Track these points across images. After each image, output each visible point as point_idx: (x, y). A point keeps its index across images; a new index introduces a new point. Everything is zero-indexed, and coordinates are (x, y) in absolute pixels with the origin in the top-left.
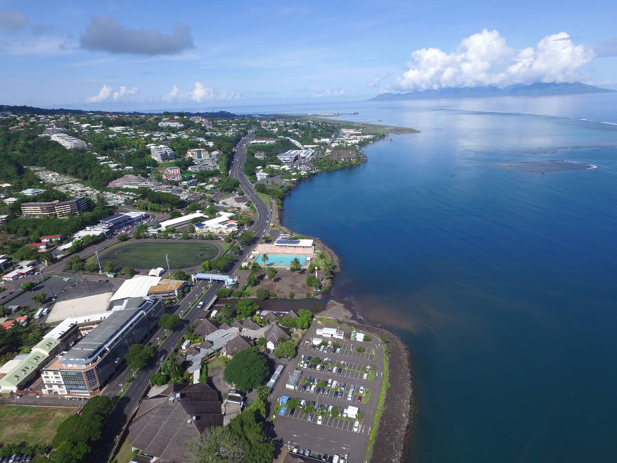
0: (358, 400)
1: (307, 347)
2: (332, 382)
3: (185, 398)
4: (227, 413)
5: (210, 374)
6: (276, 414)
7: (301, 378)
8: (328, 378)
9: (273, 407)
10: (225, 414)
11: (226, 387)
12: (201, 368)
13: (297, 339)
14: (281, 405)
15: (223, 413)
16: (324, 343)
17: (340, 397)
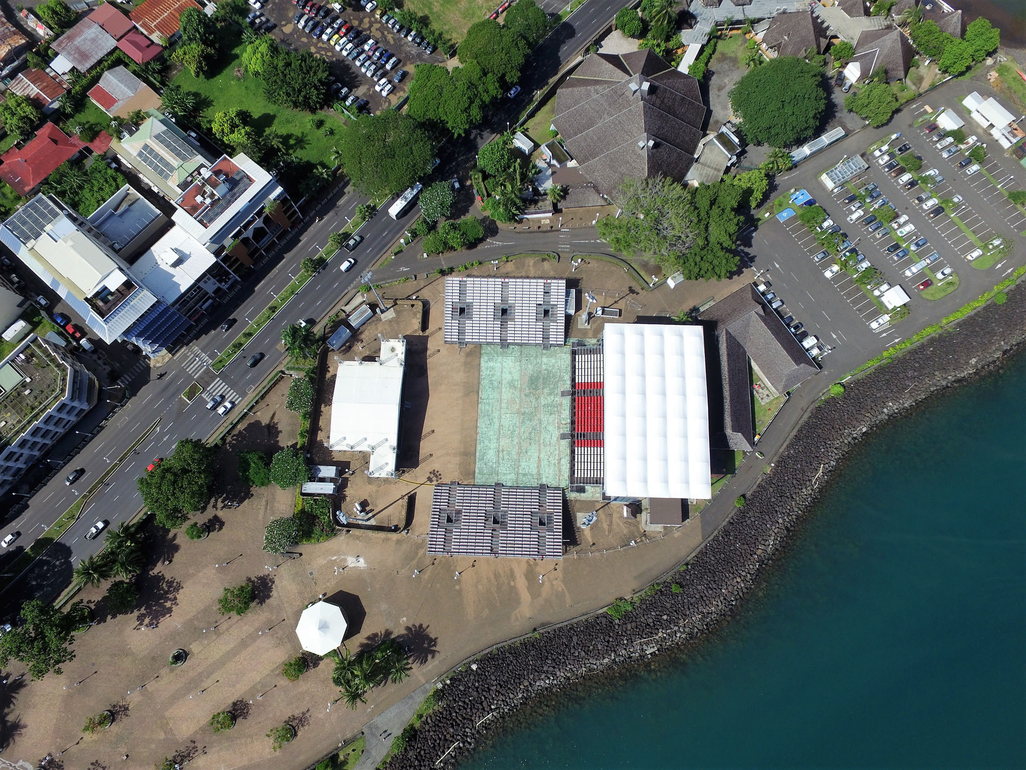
0: (922, 284)
1: (921, 119)
2: (905, 223)
3: (654, 97)
4: (701, 160)
5: (713, 66)
6: (773, 213)
7: (858, 178)
8: (906, 210)
9: (776, 198)
10: (697, 160)
11: (725, 108)
12: (705, 42)
13: (914, 87)
14: (790, 202)
15: (696, 156)
16: (959, 136)
17: (896, 258)
